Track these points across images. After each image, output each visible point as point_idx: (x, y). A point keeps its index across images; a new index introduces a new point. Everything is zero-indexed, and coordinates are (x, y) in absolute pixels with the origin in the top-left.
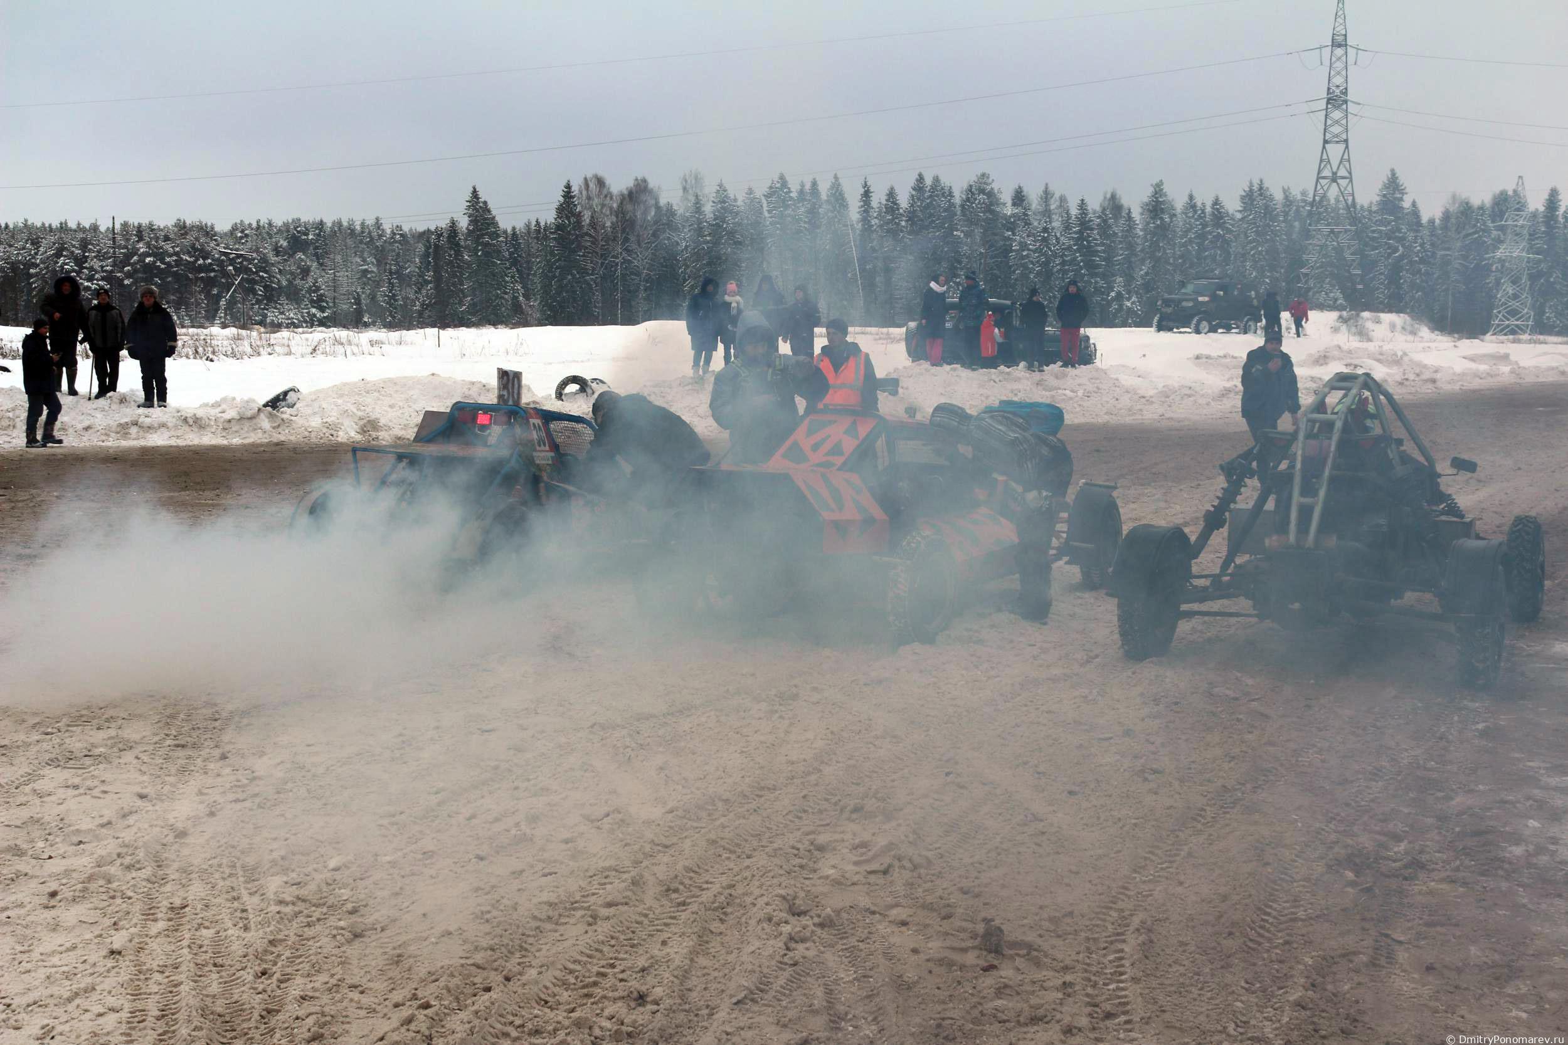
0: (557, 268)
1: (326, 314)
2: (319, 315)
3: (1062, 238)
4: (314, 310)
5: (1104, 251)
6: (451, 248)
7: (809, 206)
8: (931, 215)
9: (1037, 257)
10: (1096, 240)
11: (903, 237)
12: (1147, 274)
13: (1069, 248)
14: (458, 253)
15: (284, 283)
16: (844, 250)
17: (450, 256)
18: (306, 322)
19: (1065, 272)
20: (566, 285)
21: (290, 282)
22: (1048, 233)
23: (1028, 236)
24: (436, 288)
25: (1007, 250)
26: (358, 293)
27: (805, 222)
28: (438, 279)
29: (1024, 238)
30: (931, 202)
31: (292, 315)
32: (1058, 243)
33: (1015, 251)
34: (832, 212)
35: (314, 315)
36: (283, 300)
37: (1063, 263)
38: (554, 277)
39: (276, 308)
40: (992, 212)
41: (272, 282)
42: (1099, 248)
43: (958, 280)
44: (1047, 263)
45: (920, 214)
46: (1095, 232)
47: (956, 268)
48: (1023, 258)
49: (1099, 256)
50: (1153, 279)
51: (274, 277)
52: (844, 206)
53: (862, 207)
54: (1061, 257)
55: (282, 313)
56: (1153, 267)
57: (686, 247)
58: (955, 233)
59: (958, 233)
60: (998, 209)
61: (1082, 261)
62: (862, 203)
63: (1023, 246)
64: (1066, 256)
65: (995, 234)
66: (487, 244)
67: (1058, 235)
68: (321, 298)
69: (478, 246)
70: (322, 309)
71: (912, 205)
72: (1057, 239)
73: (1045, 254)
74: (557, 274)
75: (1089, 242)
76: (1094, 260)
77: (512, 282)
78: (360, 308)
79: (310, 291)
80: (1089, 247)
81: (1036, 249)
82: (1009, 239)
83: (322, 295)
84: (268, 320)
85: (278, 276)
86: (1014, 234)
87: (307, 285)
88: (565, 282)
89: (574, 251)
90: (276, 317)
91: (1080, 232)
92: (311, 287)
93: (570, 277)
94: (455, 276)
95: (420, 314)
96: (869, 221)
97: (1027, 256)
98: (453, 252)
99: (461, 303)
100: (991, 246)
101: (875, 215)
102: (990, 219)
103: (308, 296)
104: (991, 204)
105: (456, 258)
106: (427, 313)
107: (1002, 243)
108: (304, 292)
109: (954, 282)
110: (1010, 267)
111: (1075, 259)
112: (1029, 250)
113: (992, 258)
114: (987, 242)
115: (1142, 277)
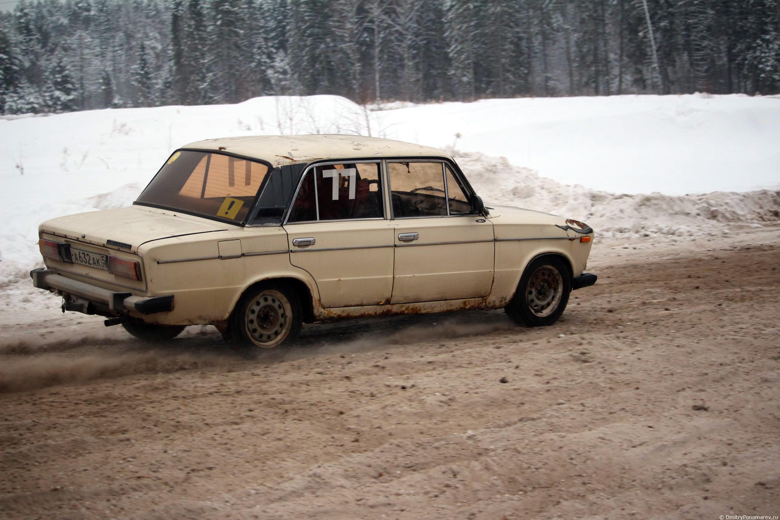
0: (309, 36)
1: (71, 97)
2: (64, 98)
4: (57, 93)
6: (193, 18)
14: (200, 25)
15: (27, 64)
16: (634, 5)
17: (190, 26)
18: (49, 106)
20: (320, 55)
21: (33, 63)
24: (177, 63)
26: (106, 72)
28: (178, 56)
31: (32, 100)
35: (58, 99)
36: (24, 83)
38: (306, 46)
39: (15, 92)
41: (13, 64)
43: (768, 37)
47: (766, 24)
51: (16, 58)
55: (21, 98)
57: (452, 6)
66: (227, 13)
68: (66, 80)
69: (217, 14)
70: (67, 92)
74: (308, 43)
77: (259, 54)
78: (110, 88)
79: (53, 72)
83: (67, 76)
84: (6, 107)
85: (20, 57)
87: (51, 66)
88: (317, 52)
89: (327, 17)
90: (14, 101)
92: (55, 67)
93: (323, 46)
94: (197, 49)
95: (163, 92)
98: (193, 23)
99: (203, 79)
103: (52, 77)
105: (197, 28)
106: (170, 92)
108: (47, 74)
109: (763, 40)
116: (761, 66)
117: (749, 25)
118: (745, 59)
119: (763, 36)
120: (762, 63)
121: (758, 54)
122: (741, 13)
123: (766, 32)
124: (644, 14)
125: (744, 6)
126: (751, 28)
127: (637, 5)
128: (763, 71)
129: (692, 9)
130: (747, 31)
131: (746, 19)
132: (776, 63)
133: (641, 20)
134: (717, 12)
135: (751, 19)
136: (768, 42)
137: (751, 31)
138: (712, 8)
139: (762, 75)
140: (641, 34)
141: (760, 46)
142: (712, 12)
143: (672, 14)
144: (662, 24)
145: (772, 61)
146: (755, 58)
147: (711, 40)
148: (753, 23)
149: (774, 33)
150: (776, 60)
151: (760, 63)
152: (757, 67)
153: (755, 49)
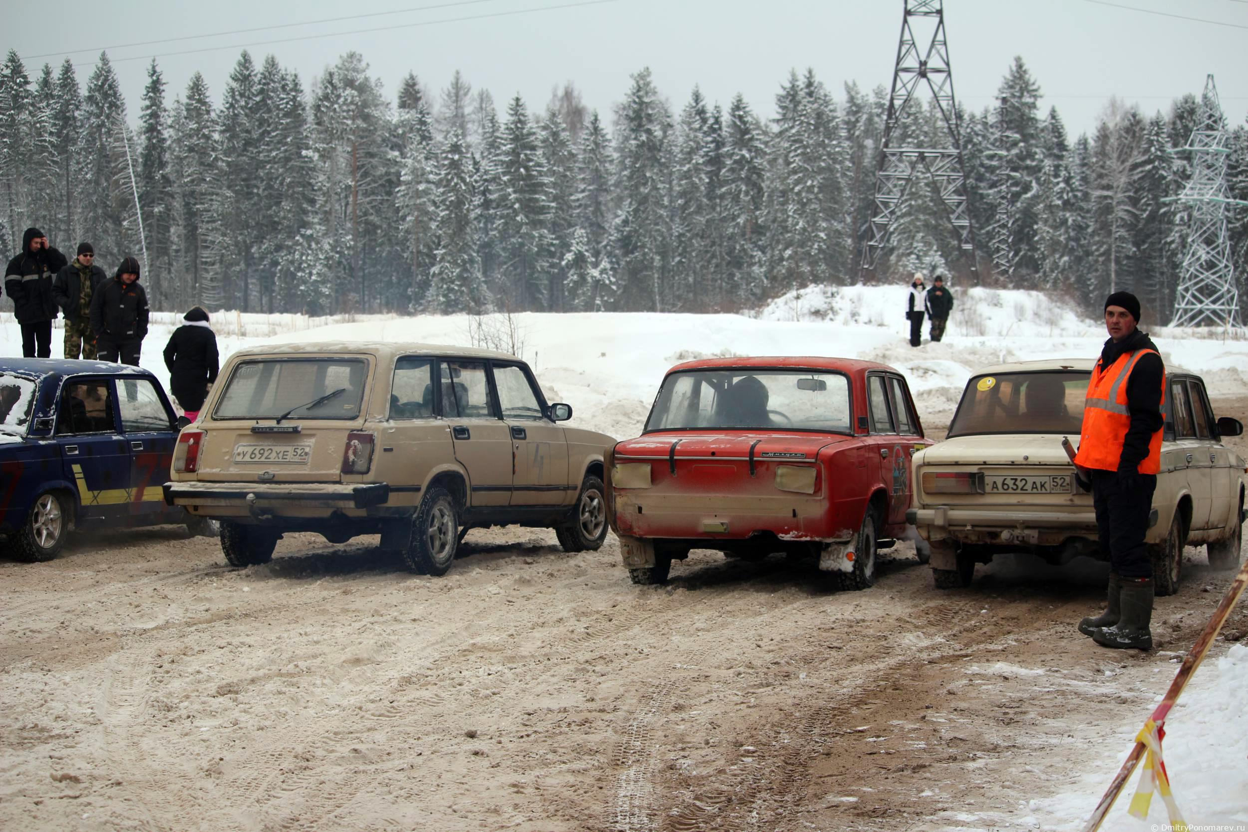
3: (484, 163)
5: (555, 185)
7: (58, 106)
8: (262, 122)
9: (443, 193)
10: (539, 165)
11: (216, 159)
12: (626, 222)
13: (495, 179)
16: (117, 181)
19: (490, 219)
22: (460, 153)
23: (427, 158)
25: (391, 183)
27: (51, 133)
29: (419, 162)
30: (263, 100)
32: (478, 170)
33: (407, 183)
34: (98, 117)
37: (486, 204)
40: (366, 117)
42: (546, 180)
43: (309, 232)
44: (459, 203)
45: (244, 120)
46: (539, 152)
47: (305, 212)
48: (418, 194)
49: (546, 194)
50: (636, 231)
52: (117, 107)
53: (148, 108)
54: (484, 193)
56: (636, 211)
58: (304, 153)
59: (310, 153)
60: (376, 113)
61: (517, 200)
62: (148, 103)
63: (419, 175)
64: (490, 191)
65: (372, 155)
67: (478, 156)
71: (232, 105)
72: (476, 163)
73: (455, 189)
75: (527, 168)
76: (537, 200)
80: (529, 176)
81: (441, 180)
82: (396, 163)
86: (403, 156)
91: (514, 152)
96: (159, 132)
97: (426, 192)
100: (366, 174)
101: (169, 121)
102: (364, 130)
104: (365, 105)
107: (382, 170)
109: (303, 236)
110: (398, 210)
111: (505, 198)
112: (428, 182)
113: (366, 194)
114: (359, 168)
115: (617, 229)
116: (299, 274)
117: (282, 214)
118: (275, 263)
119: (303, 231)
120: (303, 270)
121: (297, 256)
122: (270, 196)
123: (305, 225)
124: (133, 194)
125: (276, 186)
126: (284, 218)
127: (122, 181)
128: (304, 282)
129: (204, 187)
130: (278, 223)
131: (278, 204)
132: (325, 270)
133: (125, 203)
134: (235, 192)
135: (286, 205)
136: (310, 238)
137: (286, 223)
138: (229, 187)
139: (302, 288)
140: (125, 223)
141: (301, 244)
142: (229, 193)
143: (172, 196)
144: (156, 210)
145: (320, 267)
146: (292, 262)
147: (224, 235)
148: (289, 211)
149: (318, 227)
150: (326, 266)
151: (299, 269)
152: (293, 276)
153: (290, 250)
